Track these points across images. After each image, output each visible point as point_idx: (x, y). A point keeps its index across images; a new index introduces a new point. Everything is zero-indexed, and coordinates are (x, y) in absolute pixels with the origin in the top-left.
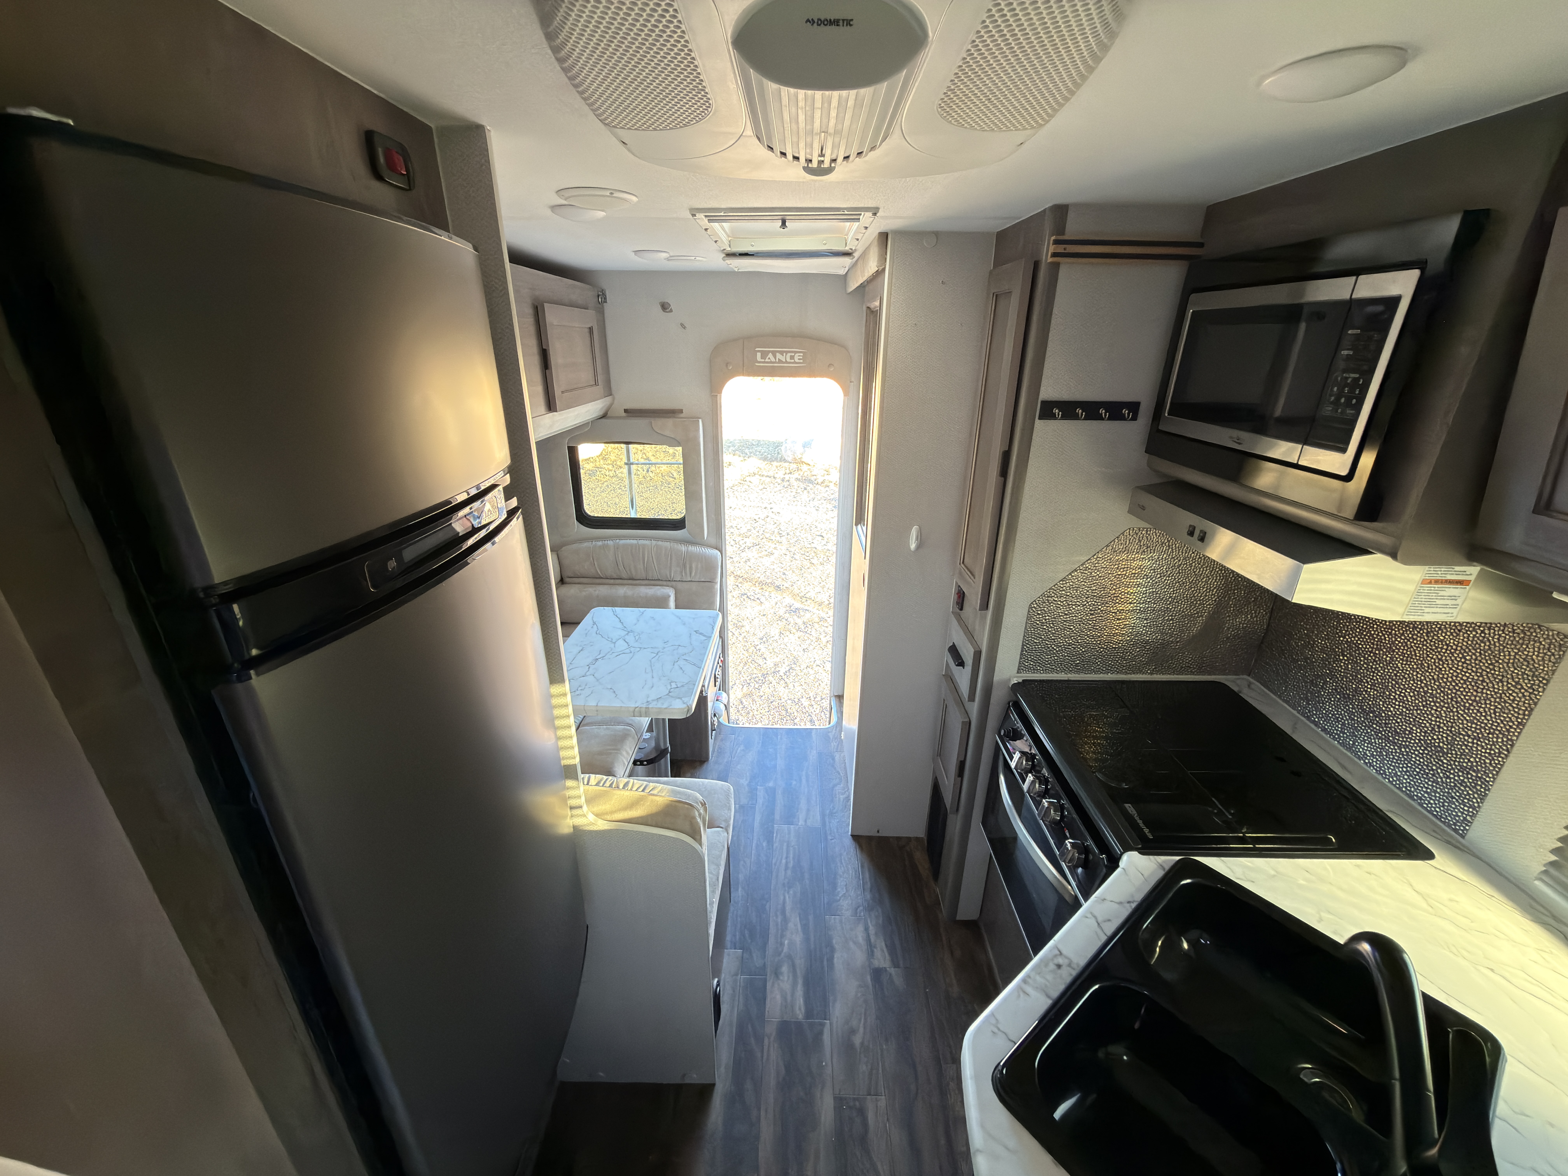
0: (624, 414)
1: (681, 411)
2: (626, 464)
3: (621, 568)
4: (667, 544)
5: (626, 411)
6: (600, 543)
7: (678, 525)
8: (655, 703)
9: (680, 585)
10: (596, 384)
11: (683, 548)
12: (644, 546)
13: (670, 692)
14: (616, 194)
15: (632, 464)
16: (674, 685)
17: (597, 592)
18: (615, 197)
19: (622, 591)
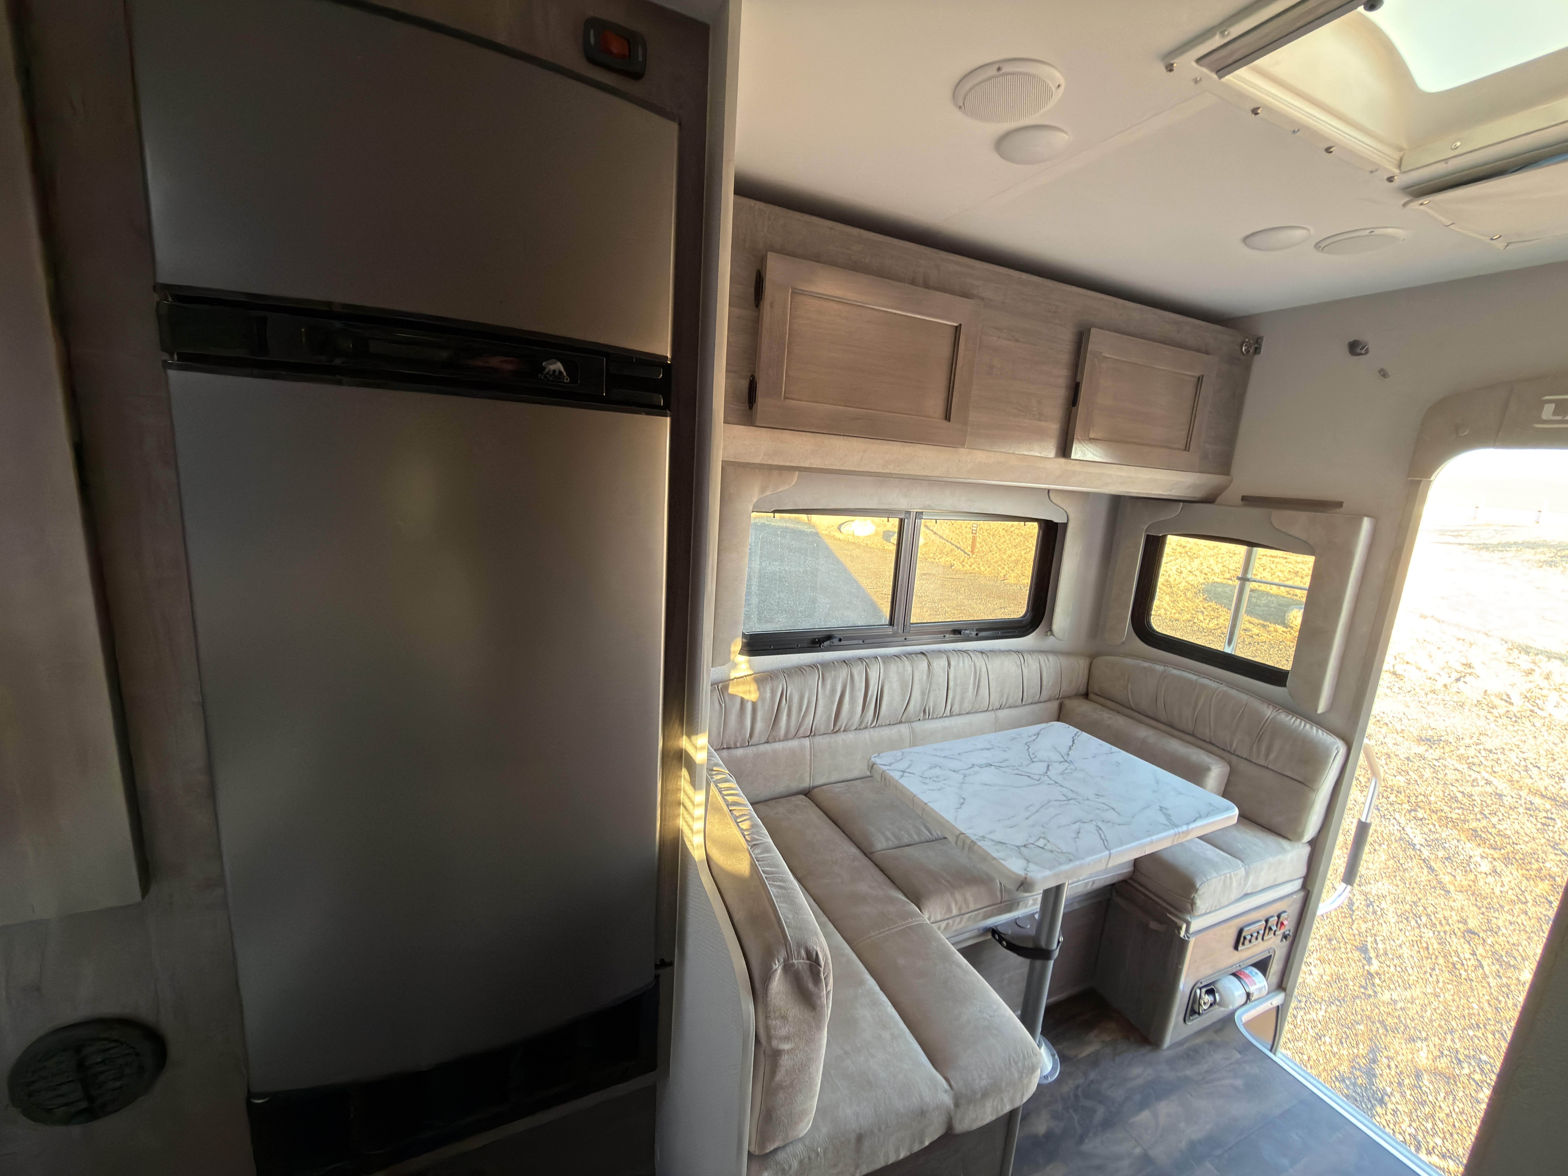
0: (1240, 503)
1: (1340, 504)
2: (1238, 578)
3: (1160, 704)
4: (1244, 697)
5: (1244, 498)
6: (1146, 664)
7: (1275, 676)
8: (990, 843)
9: (1242, 766)
10: (1187, 448)
11: (1269, 712)
12: (1203, 687)
13: (1025, 846)
14: (1007, 68)
15: (1248, 580)
16: (1041, 843)
17: (1110, 722)
18: (1008, 74)
19: (1143, 733)
